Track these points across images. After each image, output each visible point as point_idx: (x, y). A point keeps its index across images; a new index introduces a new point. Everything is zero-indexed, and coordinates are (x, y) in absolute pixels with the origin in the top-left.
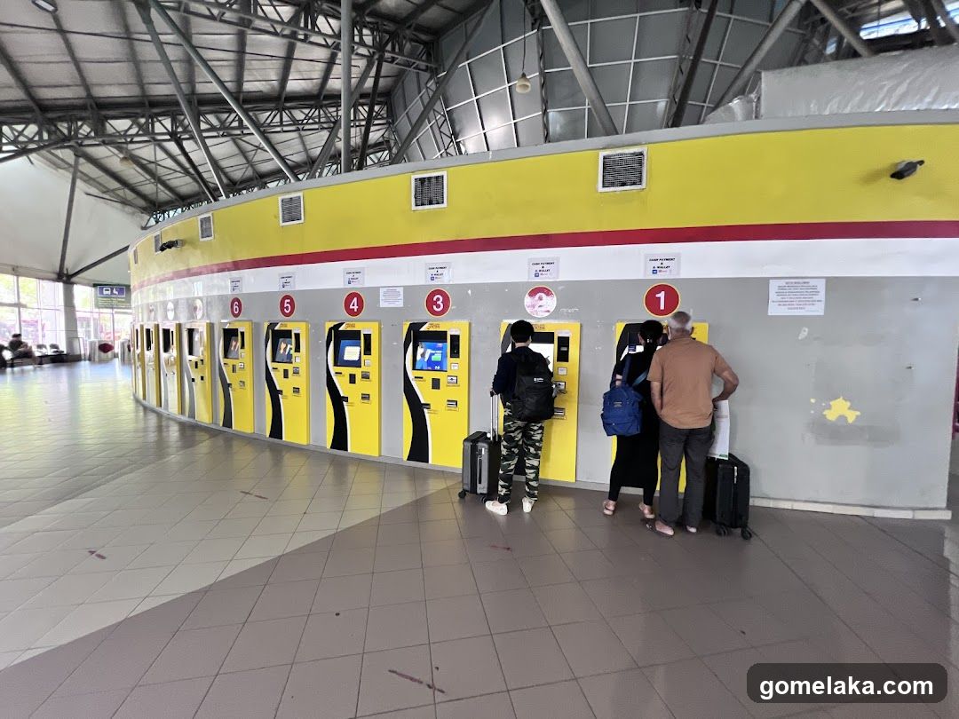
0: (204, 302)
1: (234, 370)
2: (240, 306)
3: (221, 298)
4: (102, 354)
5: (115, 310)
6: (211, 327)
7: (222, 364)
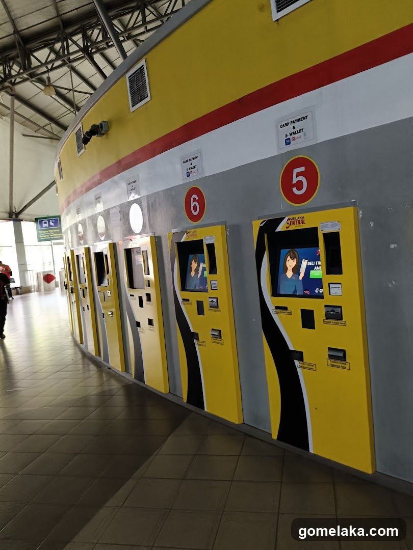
0: (145, 204)
1: (201, 311)
2: (201, 201)
3: (169, 193)
4: (46, 284)
5: (53, 241)
6: (157, 242)
7: (180, 300)
